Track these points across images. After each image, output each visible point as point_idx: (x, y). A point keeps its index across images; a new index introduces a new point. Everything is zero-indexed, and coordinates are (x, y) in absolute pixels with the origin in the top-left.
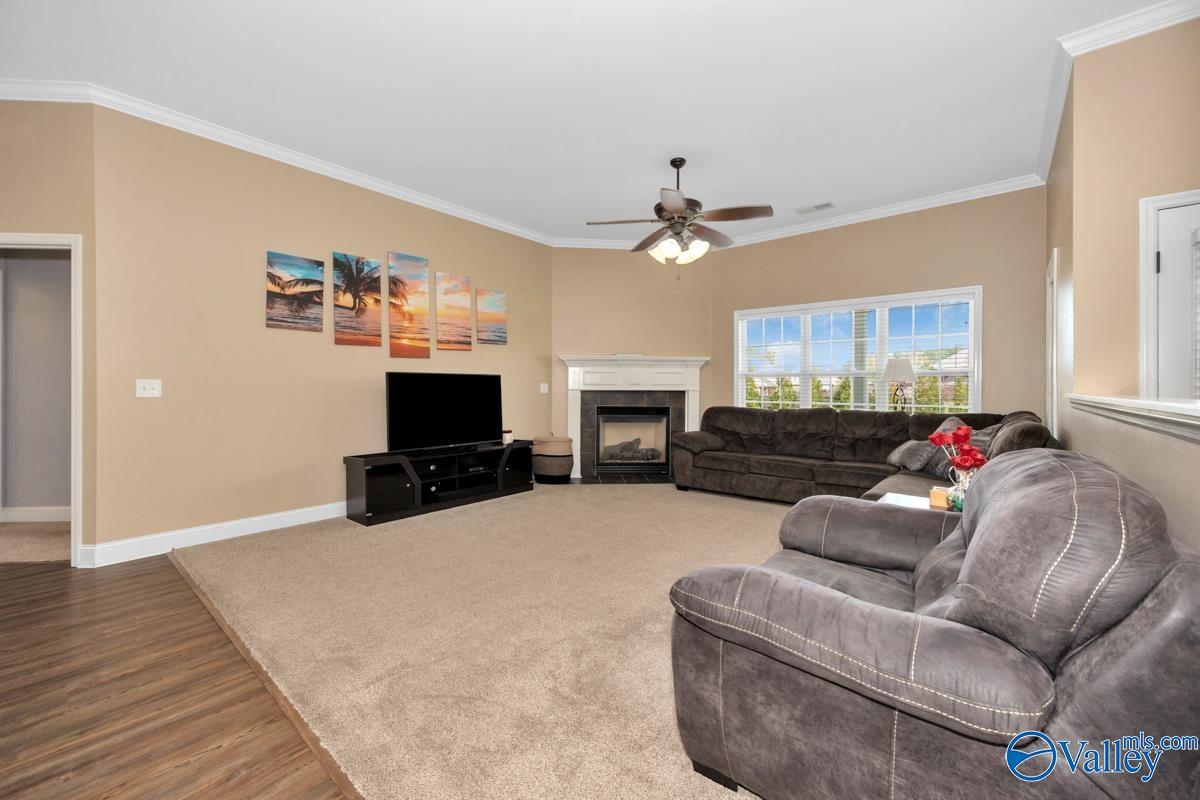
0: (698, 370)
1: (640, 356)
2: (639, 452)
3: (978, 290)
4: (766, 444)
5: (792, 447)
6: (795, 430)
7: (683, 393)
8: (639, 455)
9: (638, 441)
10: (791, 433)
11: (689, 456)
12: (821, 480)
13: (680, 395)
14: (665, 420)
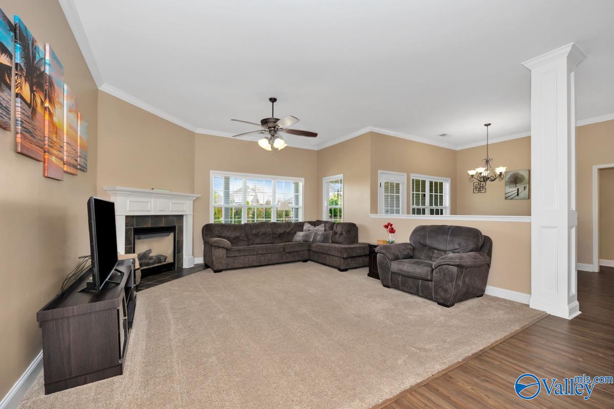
0: (192, 202)
1: (167, 192)
2: (151, 258)
3: (303, 179)
4: (244, 240)
5: (258, 240)
6: (256, 232)
7: (182, 216)
8: (151, 261)
9: (150, 251)
10: (255, 234)
11: (224, 251)
12: (288, 251)
13: (180, 217)
14: (172, 234)
